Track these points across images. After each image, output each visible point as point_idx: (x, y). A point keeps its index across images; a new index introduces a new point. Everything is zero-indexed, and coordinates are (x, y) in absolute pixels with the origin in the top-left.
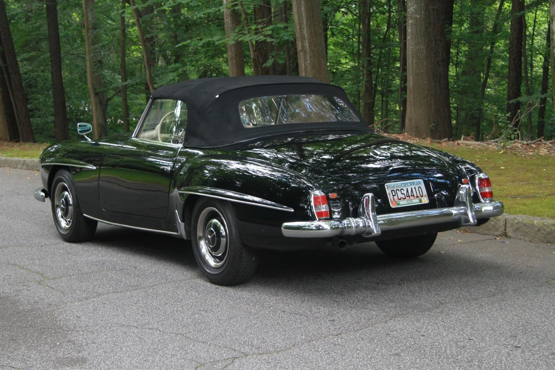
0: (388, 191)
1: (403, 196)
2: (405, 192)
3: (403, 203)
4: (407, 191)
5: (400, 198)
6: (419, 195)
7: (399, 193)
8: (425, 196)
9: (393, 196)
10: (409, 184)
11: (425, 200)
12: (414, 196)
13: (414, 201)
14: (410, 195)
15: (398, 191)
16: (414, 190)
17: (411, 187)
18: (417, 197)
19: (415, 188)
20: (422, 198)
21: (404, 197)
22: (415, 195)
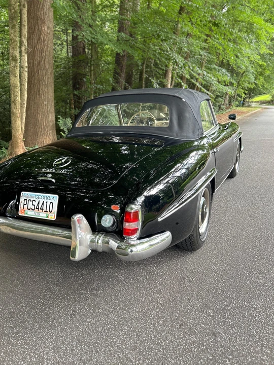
0: (22, 199)
1: (33, 207)
2: (36, 204)
3: (31, 214)
4: (39, 203)
5: (29, 208)
6: (48, 210)
7: (30, 203)
8: (54, 213)
9: (24, 204)
10: (42, 197)
11: (53, 217)
12: (43, 209)
13: (41, 215)
14: (40, 208)
15: (30, 201)
16: (45, 204)
17: (43, 200)
18: (46, 211)
19: (47, 202)
20: (50, 214)
21: (33, 209)
22: (45, 210)
